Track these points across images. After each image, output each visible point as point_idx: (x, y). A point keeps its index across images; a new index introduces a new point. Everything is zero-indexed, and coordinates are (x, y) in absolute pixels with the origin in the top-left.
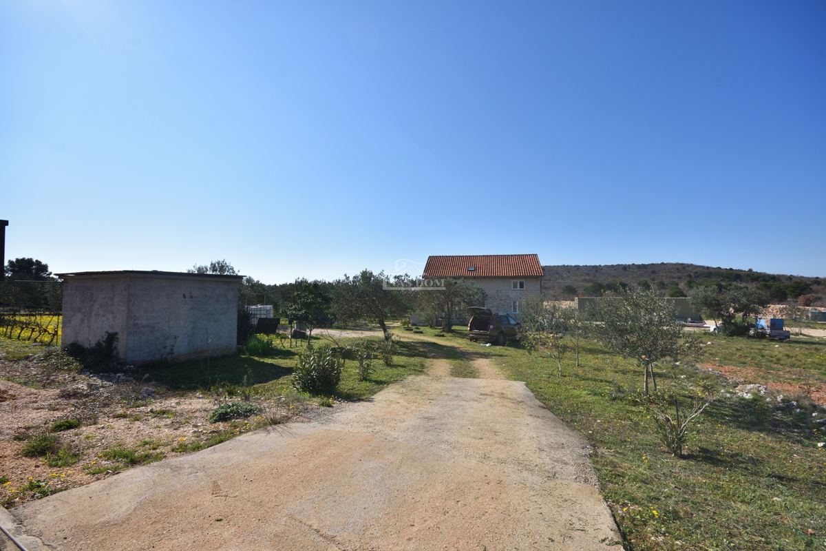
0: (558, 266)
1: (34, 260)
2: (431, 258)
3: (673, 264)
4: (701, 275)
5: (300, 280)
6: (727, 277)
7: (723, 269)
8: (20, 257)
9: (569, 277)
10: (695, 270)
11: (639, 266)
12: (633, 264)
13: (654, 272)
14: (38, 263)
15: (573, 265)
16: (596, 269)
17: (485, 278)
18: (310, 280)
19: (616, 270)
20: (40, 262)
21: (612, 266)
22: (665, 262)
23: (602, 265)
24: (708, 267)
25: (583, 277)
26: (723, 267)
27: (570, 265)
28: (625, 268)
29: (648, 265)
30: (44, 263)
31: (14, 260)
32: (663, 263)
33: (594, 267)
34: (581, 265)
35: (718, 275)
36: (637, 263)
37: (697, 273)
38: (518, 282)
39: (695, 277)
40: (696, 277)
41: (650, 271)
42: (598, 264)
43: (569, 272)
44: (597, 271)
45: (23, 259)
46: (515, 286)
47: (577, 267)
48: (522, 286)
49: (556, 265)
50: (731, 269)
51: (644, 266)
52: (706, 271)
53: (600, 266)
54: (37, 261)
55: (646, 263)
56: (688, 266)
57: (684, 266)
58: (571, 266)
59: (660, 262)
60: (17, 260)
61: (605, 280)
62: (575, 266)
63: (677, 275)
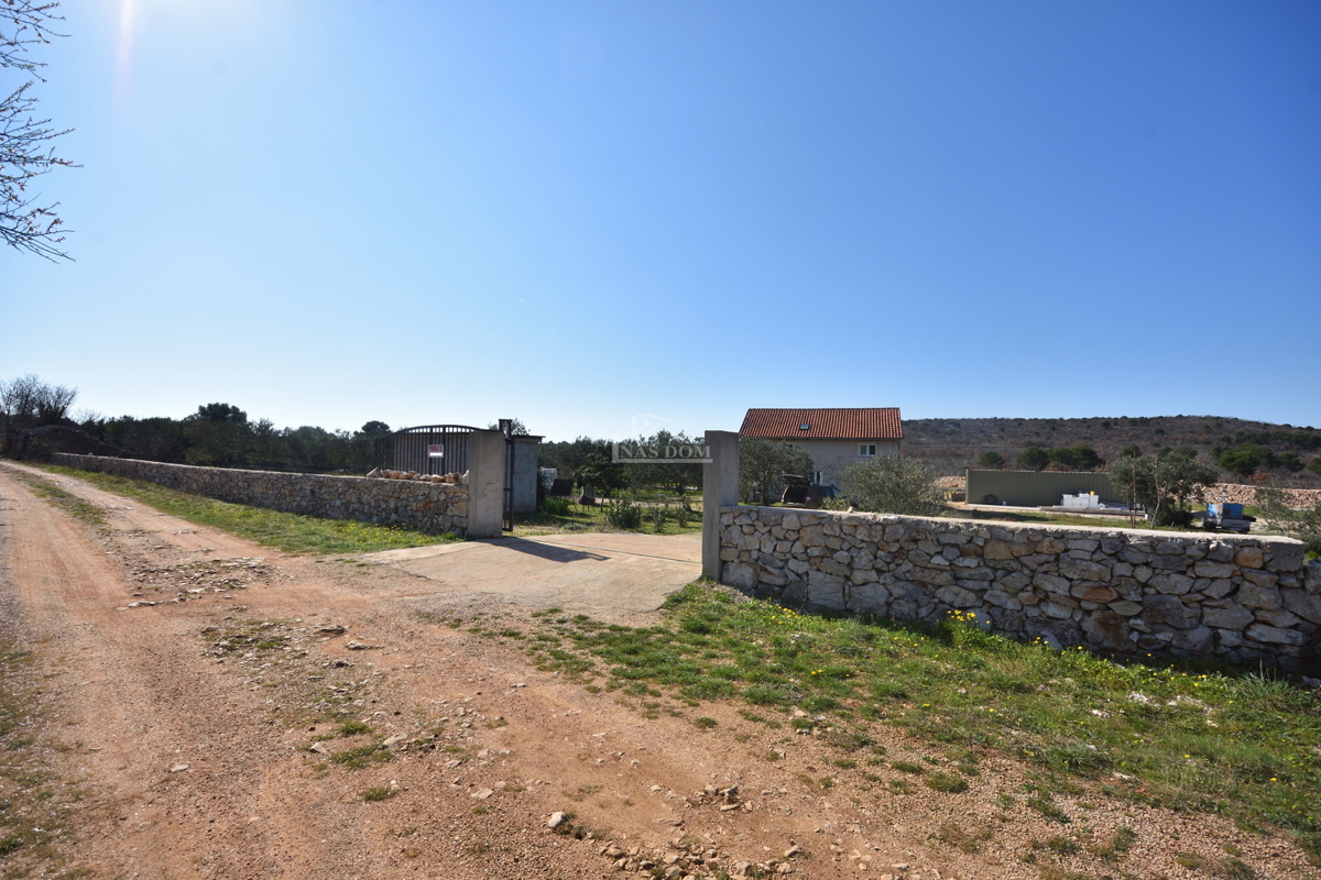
0: (985, 420)
1: (230, 407)
2: (751, 412)
3: (1201, 418)
4: (1249, 437)
5: (582, 439)
6: (1297, 442)
7: (1295, 428)
8: (214, 402)
9: (1002, 437)
10: (1241, 429)
11: (1134, 422)
12: (1125, 418)
13: (1160, 432)
14: (235, 409)
15: (1012, 418)
16: (1054, 425)
17: (821, 439)
18: (594, 438)
19: (1089, 427)
20: (238, 409)
21: (1085, 421)
22: (1185, 415)
23: (1066, 418)
24: (1266, 425)
25: (1027, 439)
26: (1296, 424)
27: (1006, 417)
28: (1107, 423)
29: (1152, 419)
30: (241, 410)
31: (206, 406)
32: (1181, 416)
33: (1049, 421)
34: (1027, 418)
35: (1281, 438)
36: (1130, 415)
37: (1242, 433)
38: (868, 445)
39: (1237, 441)
40: (1239, 441)
41: (1154, 430)
42: (1057, 417)
43: (1003, 430)
44: (1054, 429)
45: (217, 405)
46: (863, 451)
47: (1020, 422)
48: (872, 451)
49: (981, 417)
50: (1310, 429)
51: (1144, 421)
52: (1260, 431)
53: (1061, 419)
54: (233, 407)
55: (1149, 415)
56: (1228, 421)
57: (1220, 422)
58: (1008, 420)
59: (1174, 415)
60: (210, 405)
61: (1067, 444)
62: (1016, 420)
63: (1205, 436)
